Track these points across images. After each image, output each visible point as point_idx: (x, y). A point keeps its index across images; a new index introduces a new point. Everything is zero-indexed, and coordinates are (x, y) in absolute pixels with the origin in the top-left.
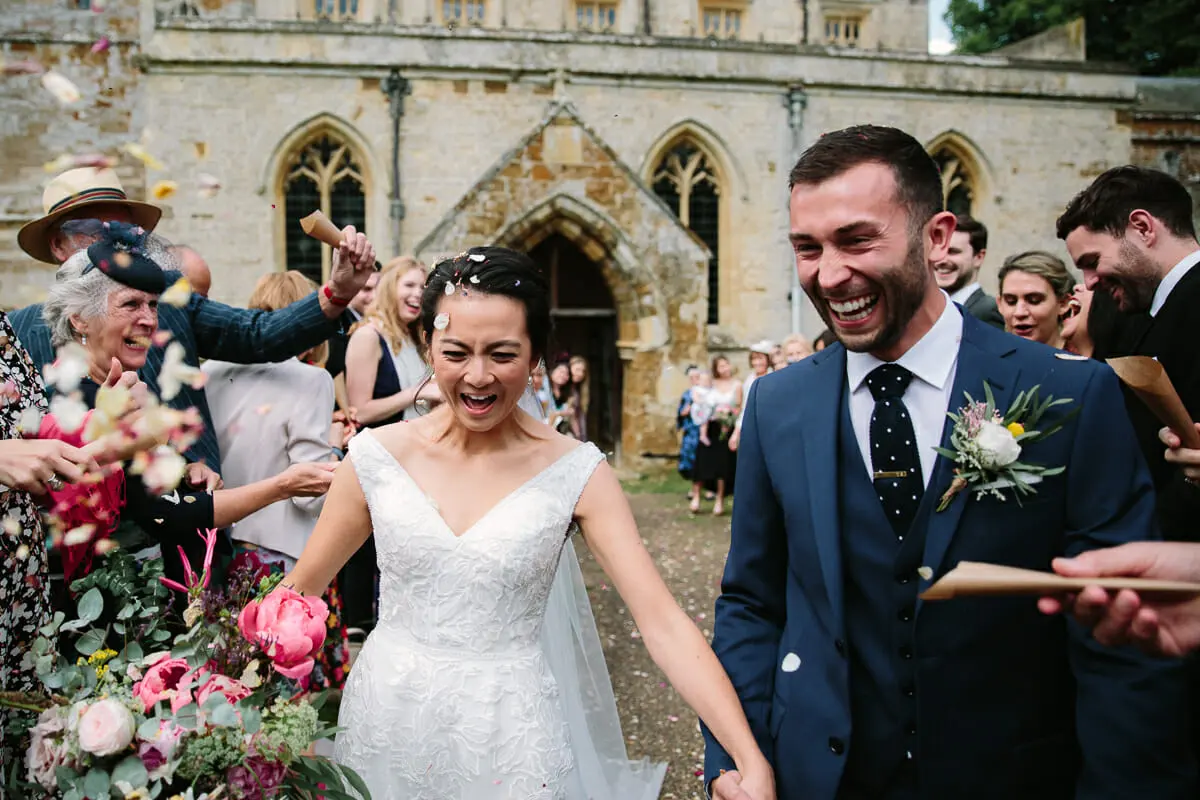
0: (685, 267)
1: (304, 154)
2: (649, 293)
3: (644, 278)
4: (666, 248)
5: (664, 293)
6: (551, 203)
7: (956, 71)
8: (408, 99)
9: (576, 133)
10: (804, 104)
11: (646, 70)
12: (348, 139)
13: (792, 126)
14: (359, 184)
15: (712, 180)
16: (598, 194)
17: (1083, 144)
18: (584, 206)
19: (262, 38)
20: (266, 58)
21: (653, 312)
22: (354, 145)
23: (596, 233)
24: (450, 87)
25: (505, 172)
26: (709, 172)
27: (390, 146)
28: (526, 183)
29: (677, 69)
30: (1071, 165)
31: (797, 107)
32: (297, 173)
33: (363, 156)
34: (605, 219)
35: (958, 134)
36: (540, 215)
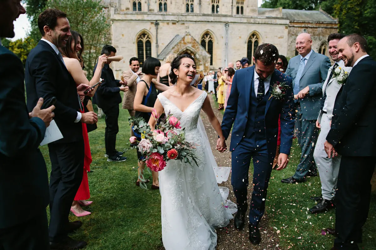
0: (206, 58)
1: (140, 36)
2: (201, 62)
3: (200, 60)
4: (204, 55)
5: (203, 62)
6: (186, 48)
7: (256, 19)
8: (159, 26)
9: (190, 37)
10: (228, 26)
11: (201, 20)
12: (148, 33)
13: (226, 30)
14: (150, 41)
15: (212, 40)
16: (193, 46)
17: (279, 33)
18: (191, 48)
19: (133, 15)
20: (134, 19)
21: (201, 65)
22: (149, 34)
23: (193, 52)
24: (166, 24)
25: (179, 43)
26: (211, 38)
27: (156, 34)
28: (182, 45)
29: (206, 20)
30: (277, 36)
31: (227, 27)
32: (139, 39)
33: (151, 36)
34: (194, 50)
35: (256, 31)
36: (184, 50)
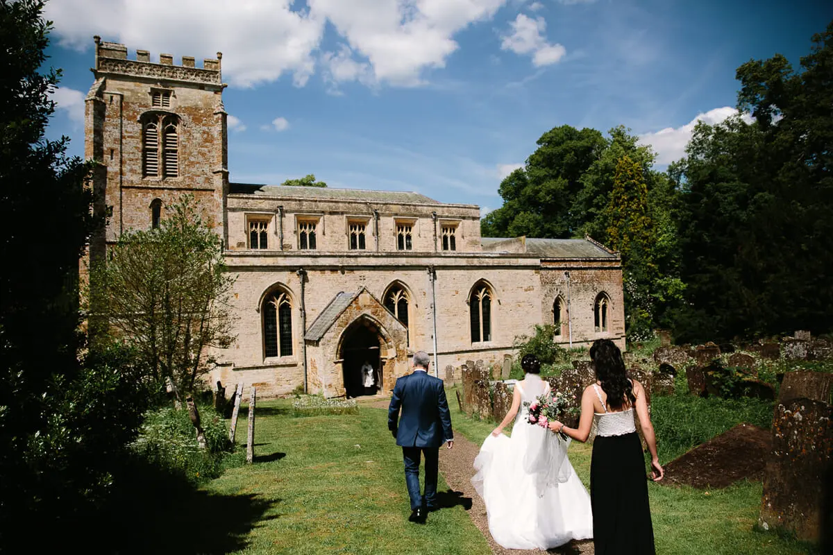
0: (400, 333)
1: (269, 295)
2: (390, 341)
3: (389, 337)
4: (395, 328)
5: (395, 341)
6: (361, 317)
9: (368, 296)
10: (434, 273)
12: (286, 290)
13: (431, 280)
14: (290, 305)
15: (405, 299)
16: (375, 313)
17: (525, 280)
18: (371, 317)
19: (257, 258)
20: (258, 265)
21: (391, 347)
22: (288, 292)
23: (375, 325)
24: (319, 272)
25: (348, 308)
26: (404, 296)
28: (354, 311)
29: (393, 263)
30: (521, 288)
32: (268, 302)
33: (291, 296)
34: (377, 321)
35: (485, 280)
36: (359, 321)
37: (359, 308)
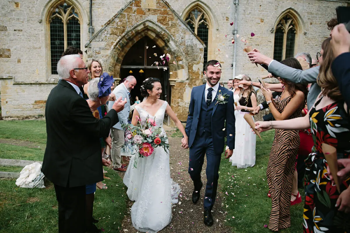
0: (195, 51)
1: (57, 8)
2: (181, 60)
3: (179, 54)
4: (188, 43)
5: (187, 60)
6: (144, 23)
12: (74, 4)
14: (78, 20)
15: (206, 23)
16: (162, 21)
18: (156, 25)
21: (183, 68)
23: (161, 36)
25: (126, 11)
26: (205, 20)
27: (89, 6)
28: (134, 15)
32: (54, 15)
33: (79, 9)
34: (165, 31)
35: (293, 9)
36: (139, 28)
37: (141, 12)
